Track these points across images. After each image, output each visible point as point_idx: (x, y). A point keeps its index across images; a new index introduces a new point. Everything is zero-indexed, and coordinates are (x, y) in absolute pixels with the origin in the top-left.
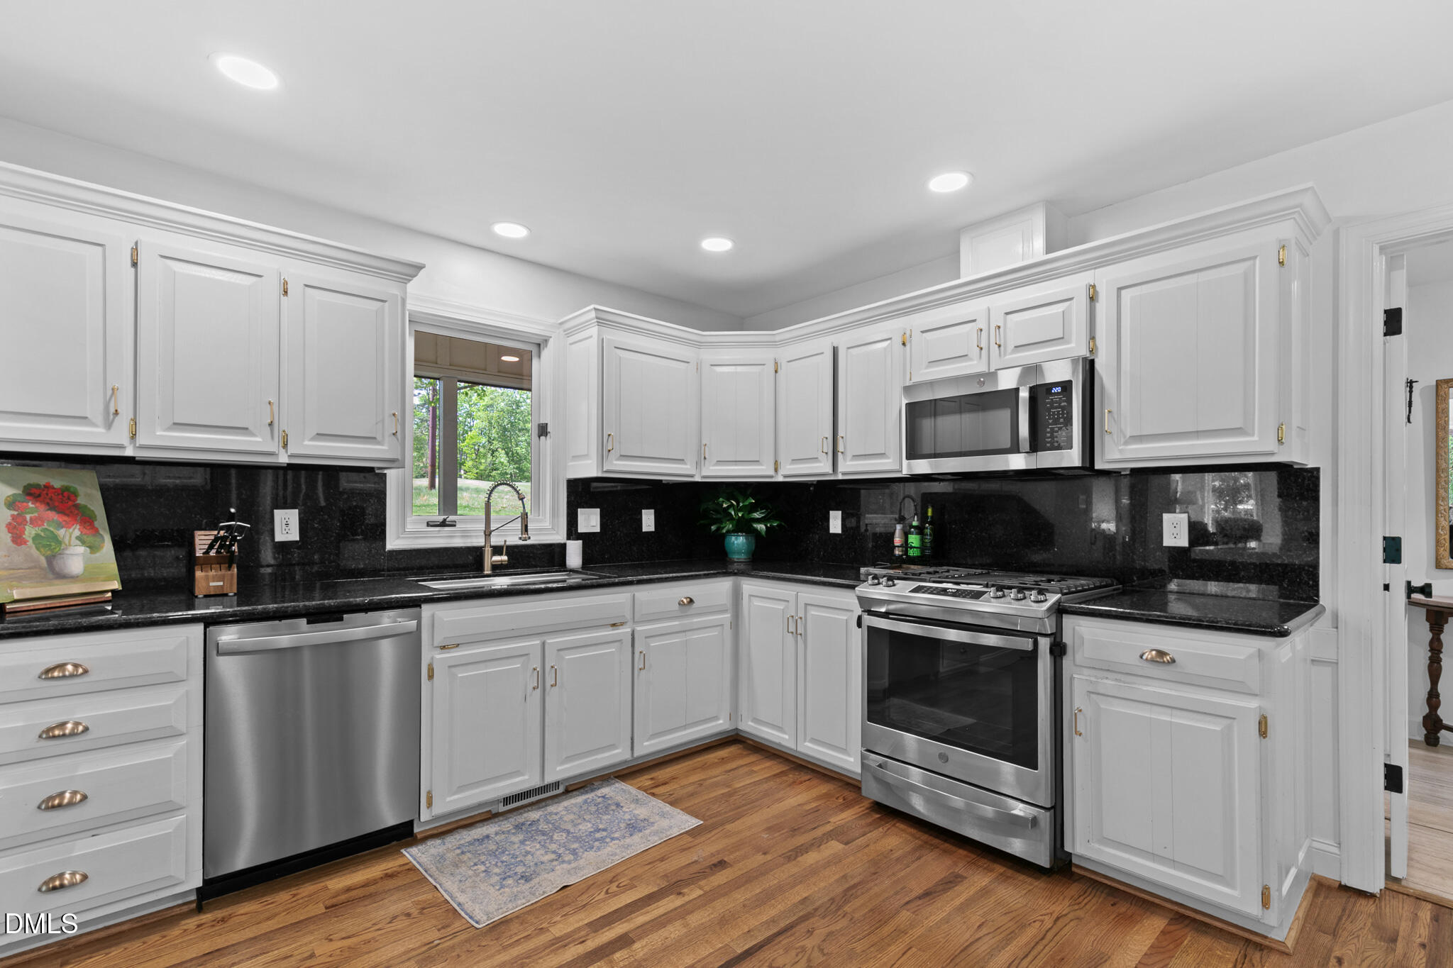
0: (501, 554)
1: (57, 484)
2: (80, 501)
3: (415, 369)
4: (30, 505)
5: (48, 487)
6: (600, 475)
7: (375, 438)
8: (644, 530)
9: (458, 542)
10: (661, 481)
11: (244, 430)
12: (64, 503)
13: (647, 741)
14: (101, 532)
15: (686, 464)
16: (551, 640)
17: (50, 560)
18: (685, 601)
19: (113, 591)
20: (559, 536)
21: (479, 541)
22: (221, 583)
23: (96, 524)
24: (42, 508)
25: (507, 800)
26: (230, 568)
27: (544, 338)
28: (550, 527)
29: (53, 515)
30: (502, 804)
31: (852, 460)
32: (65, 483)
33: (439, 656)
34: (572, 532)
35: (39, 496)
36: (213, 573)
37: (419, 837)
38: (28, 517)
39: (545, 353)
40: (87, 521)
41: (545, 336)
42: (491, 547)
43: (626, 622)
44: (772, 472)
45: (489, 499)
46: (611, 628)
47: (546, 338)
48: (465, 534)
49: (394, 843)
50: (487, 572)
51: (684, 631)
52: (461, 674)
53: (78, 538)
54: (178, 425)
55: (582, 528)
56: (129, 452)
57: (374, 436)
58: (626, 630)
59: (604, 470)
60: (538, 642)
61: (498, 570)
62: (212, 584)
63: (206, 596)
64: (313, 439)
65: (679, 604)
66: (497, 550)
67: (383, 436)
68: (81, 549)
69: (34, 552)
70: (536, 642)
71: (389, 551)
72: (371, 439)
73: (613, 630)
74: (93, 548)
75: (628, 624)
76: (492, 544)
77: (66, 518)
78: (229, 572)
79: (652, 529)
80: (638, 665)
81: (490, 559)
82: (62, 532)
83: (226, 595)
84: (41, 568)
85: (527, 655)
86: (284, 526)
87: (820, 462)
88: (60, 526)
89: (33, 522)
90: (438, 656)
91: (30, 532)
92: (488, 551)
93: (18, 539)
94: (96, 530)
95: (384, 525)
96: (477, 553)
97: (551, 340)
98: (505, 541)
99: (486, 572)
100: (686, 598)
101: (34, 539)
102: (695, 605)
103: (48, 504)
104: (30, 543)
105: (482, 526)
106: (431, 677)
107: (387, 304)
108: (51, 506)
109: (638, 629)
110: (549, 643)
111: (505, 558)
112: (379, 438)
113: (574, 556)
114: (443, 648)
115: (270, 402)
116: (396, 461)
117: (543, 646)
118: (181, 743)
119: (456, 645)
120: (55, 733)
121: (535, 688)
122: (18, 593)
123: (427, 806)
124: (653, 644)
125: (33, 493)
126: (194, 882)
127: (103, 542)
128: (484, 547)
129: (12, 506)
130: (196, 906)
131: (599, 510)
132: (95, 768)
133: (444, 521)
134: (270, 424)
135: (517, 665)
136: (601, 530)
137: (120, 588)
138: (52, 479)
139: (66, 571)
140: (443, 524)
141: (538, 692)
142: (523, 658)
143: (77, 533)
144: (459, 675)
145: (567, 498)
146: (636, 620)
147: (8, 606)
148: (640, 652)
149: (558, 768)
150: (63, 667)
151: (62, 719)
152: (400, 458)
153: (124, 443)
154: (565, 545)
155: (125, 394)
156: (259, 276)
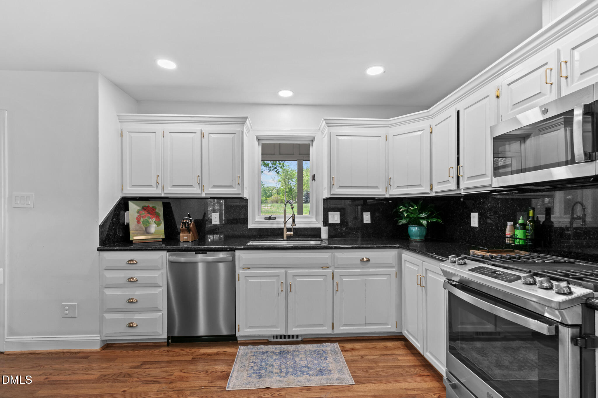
0: (291, 231)
1: (151, 206)
2: (157, 211)
3: (262, 158)
4: (143, 212)
5: (148, 207)
6: (329, 196)
7: (232, 186)
8: (364, 223)
9: (275, 226)
10: (375, 198)
11: (191, 186)
12: (151, 211)
13: (342, 327)
14: (161, 220)
15: (379, 189)
16: (290, 271)
17: (146, 228)
18: (365, 259)
19: (162, 239)
20: (319, 224)
21: (282, 226)
22: (187, 238)
23: (160, 218)
24: (146, 213)
25: (275, 337)
26: (189, 233)
27: (313, 137)
28: (316, 220)
29: (149, 216)
30: (273, 338)
31: (467, 180)
32: (153, 205)
33: (242, 271)
34: (326, 222)
35: (146, 209)
36: (184, 234)
37: (239, 342)
38: (142, 215)
39: (314, 143)
40: (157, 216)
41: (314, 136)
42: (286, 228)
43: (330, 267)
44: (428, 191)
45: (285, 208)
46: (322, 269)
48: (278, 223)
49: (231, 341)
50: (285, 239)
51: (365, 275)
52: (251, 280)
53: (154, 222)
54: (174, 186)
55: (331, 221)
56: (163, 195)
57: (232, 185)
58: (330, 271)
59: (331, 194)
60: (284, 271)
61: (289, 238)
62: (184, 238)
63: (184, 242)
64: (212, 188)
65: (361, 261)
66: (289, 230)
67: (235, 185)
68: (155, 225)
69: (142, 225)
70: (283, 271)
71: (249, 229)
72: (231, 186)
73: (322, 270)
74: (158, 225)
75: (331, 268)
76: (287, 227)
77: (152, 216)
78: (189, 234)
79: (369, 222)
80: (336, 289)
81: (286, 234)
82: (150, 220)
83: (189, 242)
84: (143, 231)
85: (279, 276)
86: (215, 219)
87: (450, 183)
88: (150, 218)
89: (143, 217)
90: (241, 272)
91: (142, 220)
92: (285, 230)
93: (138, 222)
94: (160, 219)
95: (247, 218)
96: (281, 230)
97: (316, 137)
98: (292, 226)
99: (284, 239)
100: (366, 258)
101: (143, 222)
102: (370, 262)
103: (148, 212)
104: (141, 223)
105: (283, 220)
106: (239, 280)
107: (236, 135)
108: (149, 213)
109: (336, 271)
110: (289, 272)
111: (292, 233)
112: (234, 186)
113: (324, 234)
114: (244, 268)
115: (199, 176)
116: (239, 194)
117: (286, 273)
118: (160, 289)
119: (249, 268)
120: (131, 280)
121: (282, 291)
122: (135, 237)
123: (238, 331)
124: (345, 279)
125: (144, 208)
126: (165, 336)
127: (161, 223)
128: (284, 228)
129: (138, 212)
130: (168, 345)
131: (339, 213)
132: (137, 293)
133: (270, 217)
134: (199, 184)
135: (274, 280)
136: (340, 222)
137: (164, 237)
138: (150, 204)
139: (150, 232)
140: (270, 218)
141: (284, 293)
142: (278, 277)
143: (154, 220)
144: (249, 281)
145: (323, 207)
146: (335, 267)
147: (133, 241)
148: (337, 282)
149: (294, 329)
150: (132, 260)
151: (130, 276)
152: (241, 193)
153: (161, 193)
154: (321, 229)
155: (160, 177)
156: (195, 133)
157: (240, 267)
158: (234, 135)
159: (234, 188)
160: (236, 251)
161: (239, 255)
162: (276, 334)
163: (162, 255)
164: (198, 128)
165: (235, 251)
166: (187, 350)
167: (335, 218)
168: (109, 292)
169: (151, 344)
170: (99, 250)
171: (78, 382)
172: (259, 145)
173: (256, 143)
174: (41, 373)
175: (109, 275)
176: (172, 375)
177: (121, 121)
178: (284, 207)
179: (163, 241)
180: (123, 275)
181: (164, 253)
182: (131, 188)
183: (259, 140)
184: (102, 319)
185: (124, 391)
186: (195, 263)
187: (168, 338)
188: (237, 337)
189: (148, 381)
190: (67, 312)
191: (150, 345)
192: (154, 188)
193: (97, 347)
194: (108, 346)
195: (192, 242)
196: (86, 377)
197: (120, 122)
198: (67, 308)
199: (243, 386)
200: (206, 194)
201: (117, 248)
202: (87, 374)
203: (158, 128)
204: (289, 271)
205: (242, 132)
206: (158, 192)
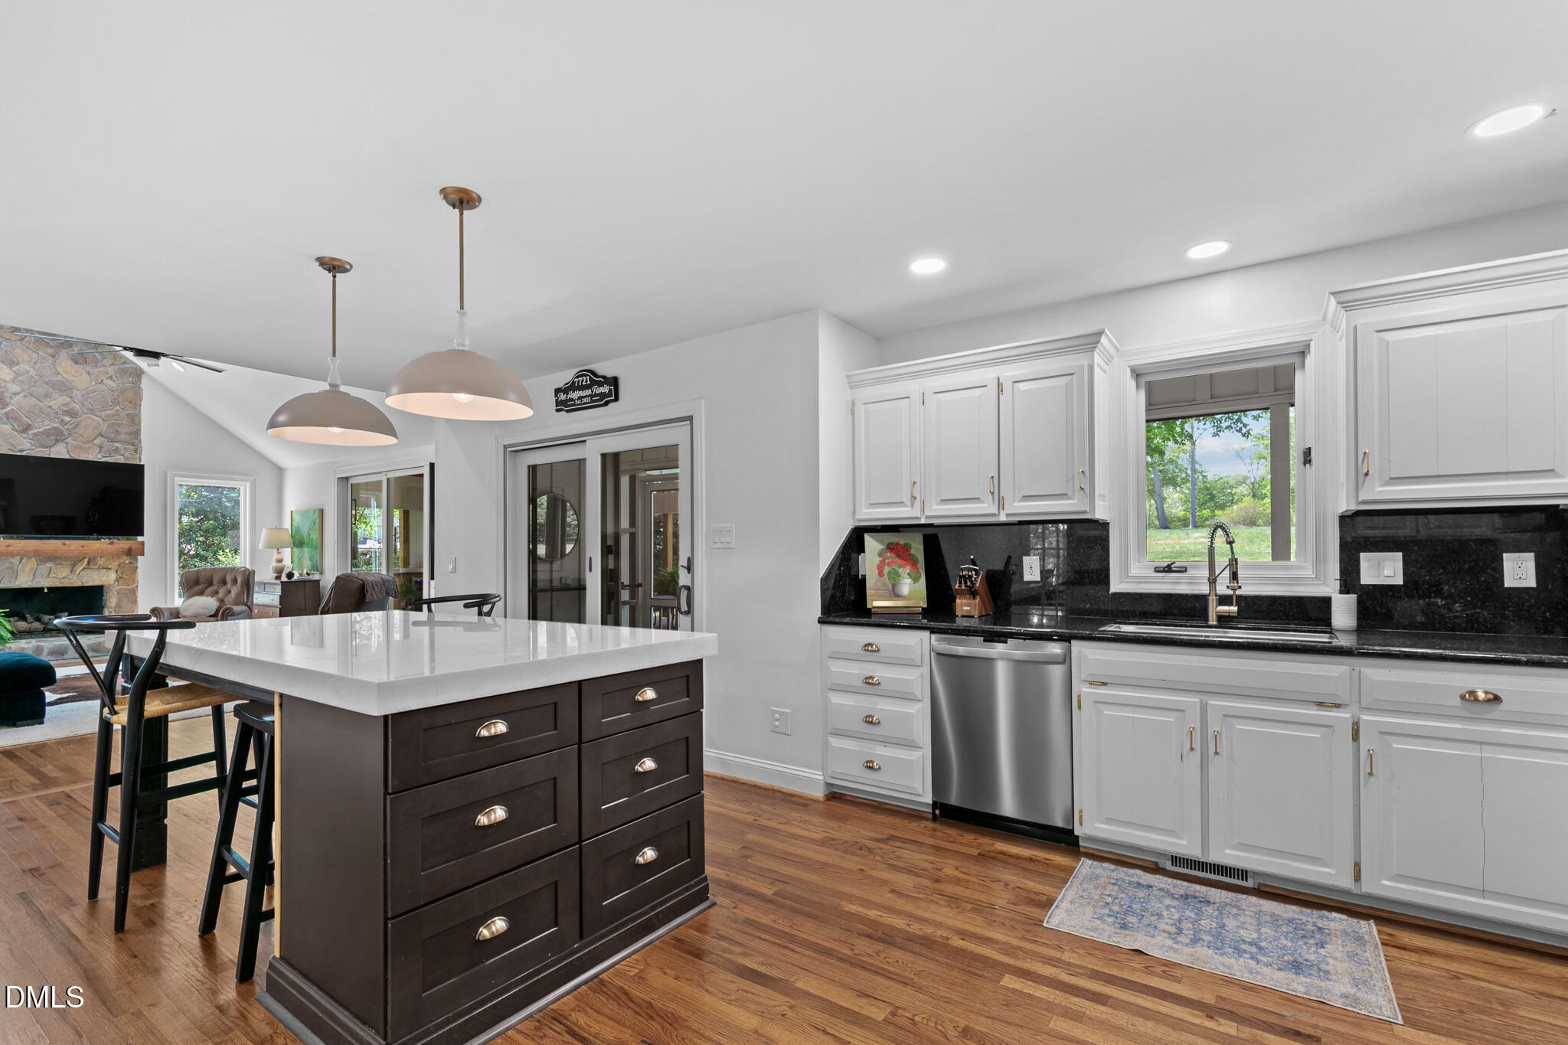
0: (1231, 604)
1: (902, 542)
2: (912, 552)
3: (1145, 416)
4: (889, 554)
5: (898, 544)
6: (1354, 507)
7: (1066, 494)
8: (1506, 586)
9: (1185, 590)
11: (976, 499)
12: (900, 552)
13: (1388, 880)
14: (920, 571)
15: (1560, 476)
16: (1213, 702)
17: (894, 586)
18: (1481, 695)
19: (923, 608)
20: (1328, 586)
21: (1204, 589)
22: (969, 608)
23: (918, 566)
24: (894, 555)
25: (1176, 860)
26: (974, 598)
27: (1305, 343)
28: (1313, 576)
29: (899, 561)
30: (1170, 862)
32: (906, 542)
33: (1086, 689)
34: (1349, 583)
35: (893, 549)
36: (964, 601)
37: (1082, 850)
38: (887, 561)
39: (1309, 360)
40: (914, 563)
41: (1306, 341)
42: (1216, 595)
43: (1347, 705)
45: (1212, 543)
46: (1317, 707)
47: (1307, 343)
48: (1193, 581)
49: (1064, 844)
50: (1213, 621)
51: (1481, 743)
52: (1108, 712)
53: (908, 574)
55: (1367, 579)
56: (923, 521)
57: (1065, 492)
58: (1344, 715)
59: (1360, 500)
60: (1197, 700)
61: (1224, 621)
62: (965, 608)
63: (963, 616)
64: (1020, 501)
65: (1463, 697)
66: (1224, 600)
67: (1074, 492)
68: (908, 581)
69: (887, 580)
70: (1195, 699)
71: (1113, 593)
72: (1061, 495)
73: (1318, 710)
74: (916, 580)
75: (1349, 707)
76: (1218, 593)
77: (904, 562)
78: (974, 601)
79: (1529, 584)
80: (1364, 768)
81: (1215, 609)
82: (901, 570)
83: (973, 617)
84: (889, 591)
85: (1183, 711)
86: (1029, 569)
88: (900, 567)
89: (889, 564)
90: (1084, 690)
91: (887, 569)
92: (1212, 601)
93: (881, 574)
94: (918, 569)
95: (1107, 569)
96: (1202, 599)
97: (1313, 343)
98: (1235, 591)
99: (1210, 623)
100: (1486, 693)
101: (888, 574)
102: (1503, 706)
103: (896, 554)
104: (886, 576)
105: (1206, 573)
106: (1079, 707)
107: (1075, 376)
108: (898, 556)
109: (1364, 717)
110: (1211, 704)
111: (1234, 609)
112: (1070, 494)
113: (1344, 612)
114: (1092, 683)
115: (993, 477)
116: (1085, 512)
117: (1204, 707)
118: (918, 706)
119: (1104, 684)
120: (869, 681)
121: (1192, 749)
122: (876, 603)
123: (1078, 823)
124: (1398, 745)
125: (891, 547)
126: (928, 799)
127: (920, 577)
128: (1209, 595)
129: (880, 555)
130: (935, 818)
131: (1400, 555)
132: (881, 707)
133: (1169, 566)
134: (993, 493)
135: (1169, 718)
136: (1404, 581)
137: (926, 606)
138: (900, 539)
139: (900, 593)
140: (1168, 569)
141: (1197, 755)
142: (1179, 714)
143: (908, 571)
144: (1106, 712)
145: (1341, 539)
146: (1362, 706)
147: (873, 610)
148: (1369, 750)
149: (1228, 851)
150: (870, 644)
151: (869, 674)
152: (1088, 510)
153: (918, 515)
154: (1333, 599)
155: (917, 485)
156: (985, 386)
157: (1083, 678)
158: (1069, 377)
159: (1069, 498)
160: (1074, 643)
161: (1080, 652)
162: (1178, 853)
163: (921, 639)
164: (985, 375)
165: (1070, 642)
166: (969, 837)
167: (1383, 569)
168: (836, 699)
169: (904, 810)
170: (821, 621)
171: (795, 836)
172: (1138, 387)
173: (1132, 384)
174: (747, 810)
175: (836, 667)
176: (940, 870)
178: (1210, 540)
179: (926, 613)
180: (856, 671)
181: (927, 634)
182: (868, 508)
183: (1137, 374)
184: (826, 743)
185: (861, 870)
186: (989, 661)
187: (935, 805)
188: (1078, 837)
189: (899, 867)
190: (777, 723)
191: (901, 812)
192: (907, 506)
193: (819, 793)
194: (835, 796)
195: (979, 617)
196: (806, 833)
198: (777, 716)
199: (1081, 931)
200: (1007, 515)
201: (848, 620)
202: (806, 830)
203: (913, 387)
204: (1211, 702)
205: (1091, 368)
206: (913, 515)
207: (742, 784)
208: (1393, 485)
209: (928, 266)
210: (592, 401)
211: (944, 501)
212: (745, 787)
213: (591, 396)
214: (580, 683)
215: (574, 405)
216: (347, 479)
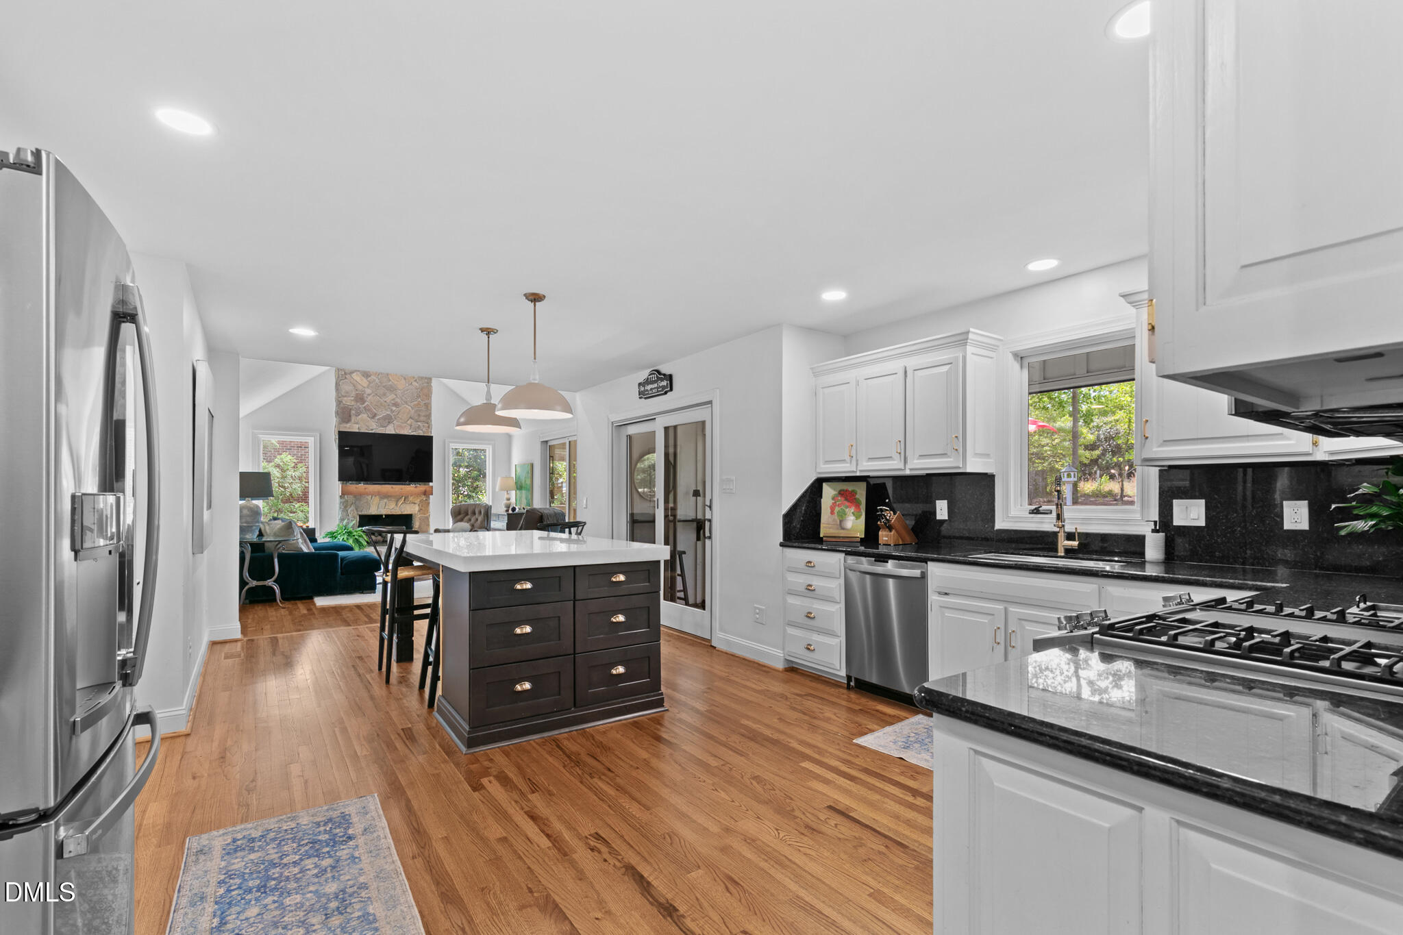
0: (1074, 540)
1: (850, 489)
2: (857, 496)
4: (840, 498)
5: (847, 491)
7: (946, 454)
8: (1285, 528)
11: (890, 458)
12: (848, 497)
14: (862, 511)
15: (1288, 439)
17: (841, 521)
19: (861, 538)
20: (1147, 526)
21: (1055, 528)
22: (886, 539)
23: (861, 507)
24: (843, 499)
26: (891, 531)
28: (1137, 519)
29: (847, 503)
32: (853, 489)
33: (935, 597)
36: (884, 533)
38: (838, 503)
40: (858, 506)
42: (1065, 532)
50: (1061, 552)
52: (948, 614)
53: (853, 513)
55: (1178, 521)
57: (946, 452)
59: (1142, 458)
60: (1002, 607)
61: (1070, 553)
62: (884, 538)
63: (884, 545)
64: (918, 459)
66: (1070, 536)
67: (951, 452)
68: (852, 518)
69: (836, 518)
70: (1000, 607)
71: (997, 530)
72: (944, 455)
74: (857, 517)
76: (1066, 530)
77: (850, 504)
78: (890, 533)
79: (1304, 525)
81: (1063, 543)
82: (847, 510)
83: (890, 545)
84: (837, 525)
85: (993, 614)
86: (940, 511)
88: (847, 507)
89: (839, 506)
91: (837, 509)
92: (1061, 536)
93: (832, 513)
94: (860, 510)
95: (993, 510)
96: (1055, 534)
98: (1076, 529)
99: (1059, 554)
101: (838, 513)
104: (836, 514)
106: (932, 610)
107: (954, 364)
108: (846, 499)
110: (1011, 611)
111: (1076, 543)
112: (949, 454)
113: (1154, 549)
114: (940, 593)
115: (900, 441)
116: (959, 467)
117: (1006, 609)
118: (838, 606)
119: (946, 594)
120: (809, 588)
121: (998, 643)
122: (824, 531)
125: (842, 493)
126: (843, 673)
127: (861, 515)
128: (1059, 532)
129: (833, 499)
130: (849, 687)
131: (1203, 501)
132: (817, 606)
133: (1038, 509)
134: (899, 453)
135: (984, 620)
136: (1206, 524)
137: (863, 536)
138: (850, 487)
139: (845, 527)
140: (1037, 511)
141: (1002, 646)
142: (990, 617)
143: (853, 511)
144: (946, 614)
145: (1160, 488)
147: (824, 538)
150: (810, 562)
151: (810, 583)
152: (961, 466)
153: (855, 470)
154: (1146, 537)
155: (854, 447)
156: (896, 374)
157: (934, 589)
158: (950, 365)
159: (949, 457)
160: (933, 564)
161: (933, 570)
163: (839, 559)
164: (897, 365)
165: (927, 563)
167: (1191, 513)
168: (791, 600)
169: (833, 682)
170: (782, 545)
171: (745, 687)
172: (1021, 367)
173: (1017, 366)
174: (727, 671)
175: (792, 578)
176: (823, 713)
177: (816, 374)
179: (863, 542)
180: (800, 580)
181: (842, 555)
182: (824, 464)
183: (1020, 358)
184: (785, 631)
185: (771, 707)
187: (849, 678)
189: (797, 709)
190: (758, 616)
191: (830, 683)
192: (847, 463)
193: (780, 666)
194: (792, 670)
195: (895, 545)
196: (754, 686)
197: (815, 376)
198: (758, 611)
200: (911, 470)
201: (797, 544)
203: (851, 375)
204: (1011, 609)
205: (964, 358)
206: (852, 470)
207: (737, 657)
208: (1167, 446)
209: (834, 296)
210: (658, 391)
211: (871, 459)
212: (737, 659)
213: (657, 388)
214: (575, 567)
215: (648, 394)
216: (547, 442)
